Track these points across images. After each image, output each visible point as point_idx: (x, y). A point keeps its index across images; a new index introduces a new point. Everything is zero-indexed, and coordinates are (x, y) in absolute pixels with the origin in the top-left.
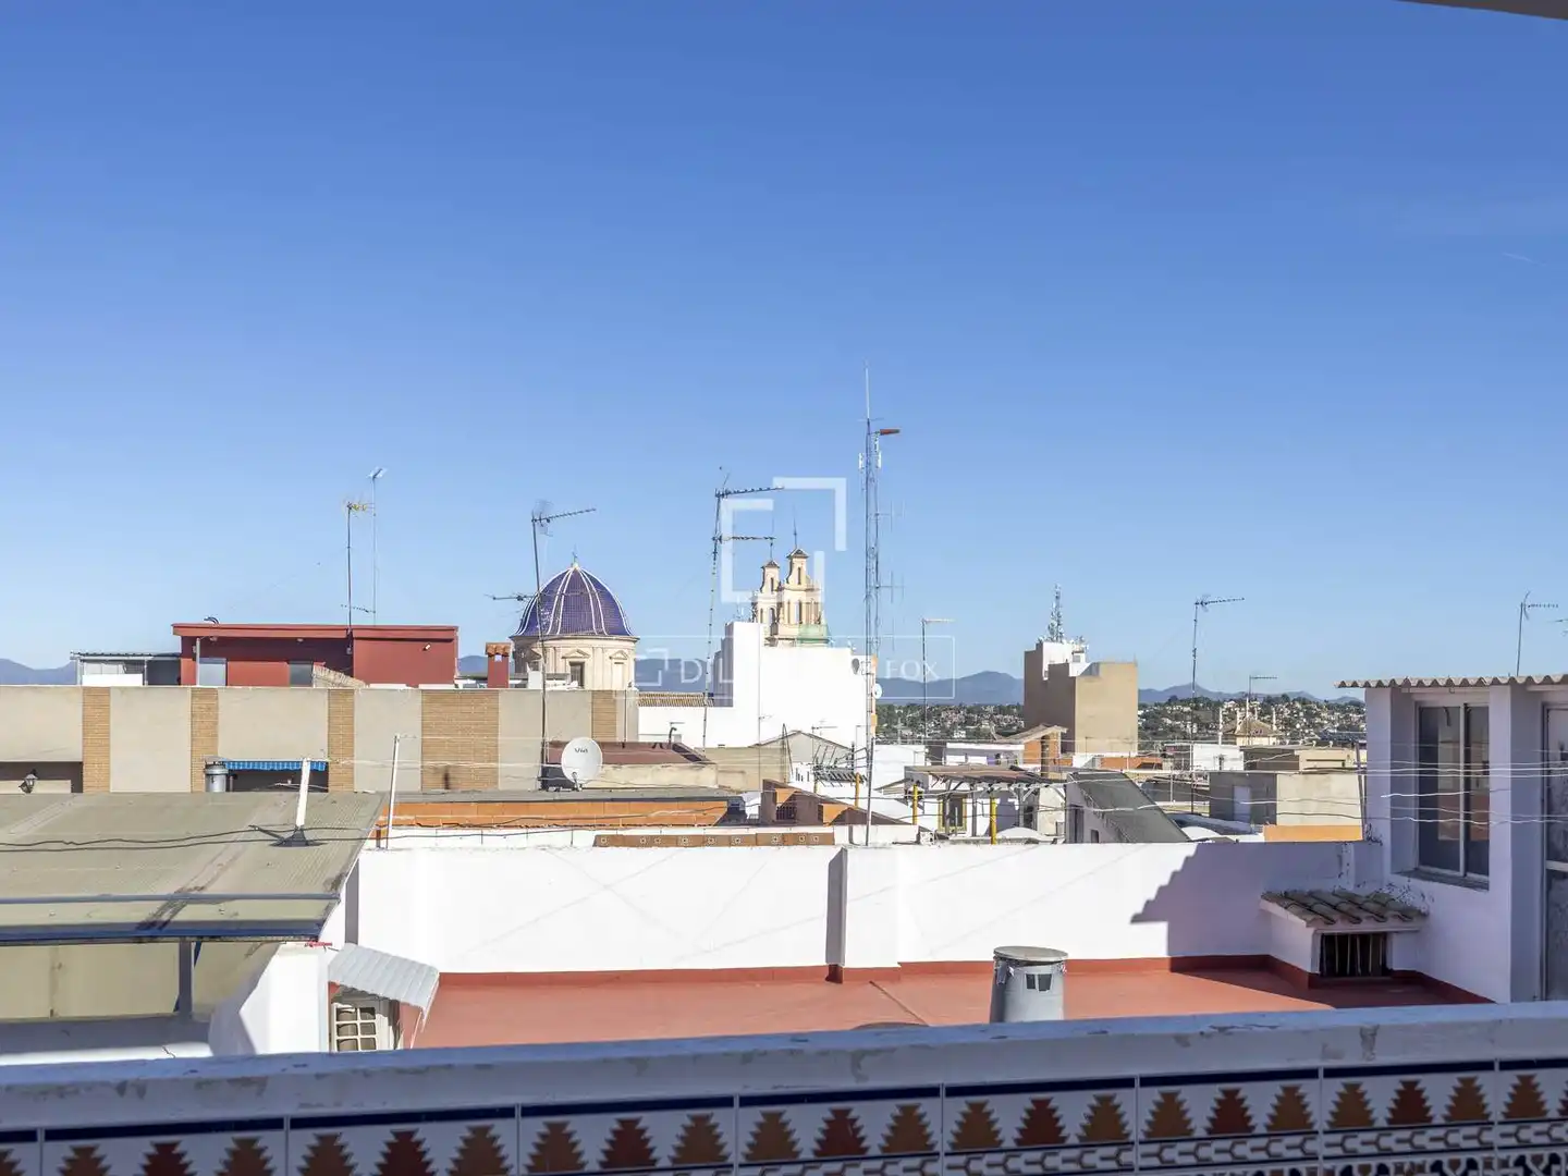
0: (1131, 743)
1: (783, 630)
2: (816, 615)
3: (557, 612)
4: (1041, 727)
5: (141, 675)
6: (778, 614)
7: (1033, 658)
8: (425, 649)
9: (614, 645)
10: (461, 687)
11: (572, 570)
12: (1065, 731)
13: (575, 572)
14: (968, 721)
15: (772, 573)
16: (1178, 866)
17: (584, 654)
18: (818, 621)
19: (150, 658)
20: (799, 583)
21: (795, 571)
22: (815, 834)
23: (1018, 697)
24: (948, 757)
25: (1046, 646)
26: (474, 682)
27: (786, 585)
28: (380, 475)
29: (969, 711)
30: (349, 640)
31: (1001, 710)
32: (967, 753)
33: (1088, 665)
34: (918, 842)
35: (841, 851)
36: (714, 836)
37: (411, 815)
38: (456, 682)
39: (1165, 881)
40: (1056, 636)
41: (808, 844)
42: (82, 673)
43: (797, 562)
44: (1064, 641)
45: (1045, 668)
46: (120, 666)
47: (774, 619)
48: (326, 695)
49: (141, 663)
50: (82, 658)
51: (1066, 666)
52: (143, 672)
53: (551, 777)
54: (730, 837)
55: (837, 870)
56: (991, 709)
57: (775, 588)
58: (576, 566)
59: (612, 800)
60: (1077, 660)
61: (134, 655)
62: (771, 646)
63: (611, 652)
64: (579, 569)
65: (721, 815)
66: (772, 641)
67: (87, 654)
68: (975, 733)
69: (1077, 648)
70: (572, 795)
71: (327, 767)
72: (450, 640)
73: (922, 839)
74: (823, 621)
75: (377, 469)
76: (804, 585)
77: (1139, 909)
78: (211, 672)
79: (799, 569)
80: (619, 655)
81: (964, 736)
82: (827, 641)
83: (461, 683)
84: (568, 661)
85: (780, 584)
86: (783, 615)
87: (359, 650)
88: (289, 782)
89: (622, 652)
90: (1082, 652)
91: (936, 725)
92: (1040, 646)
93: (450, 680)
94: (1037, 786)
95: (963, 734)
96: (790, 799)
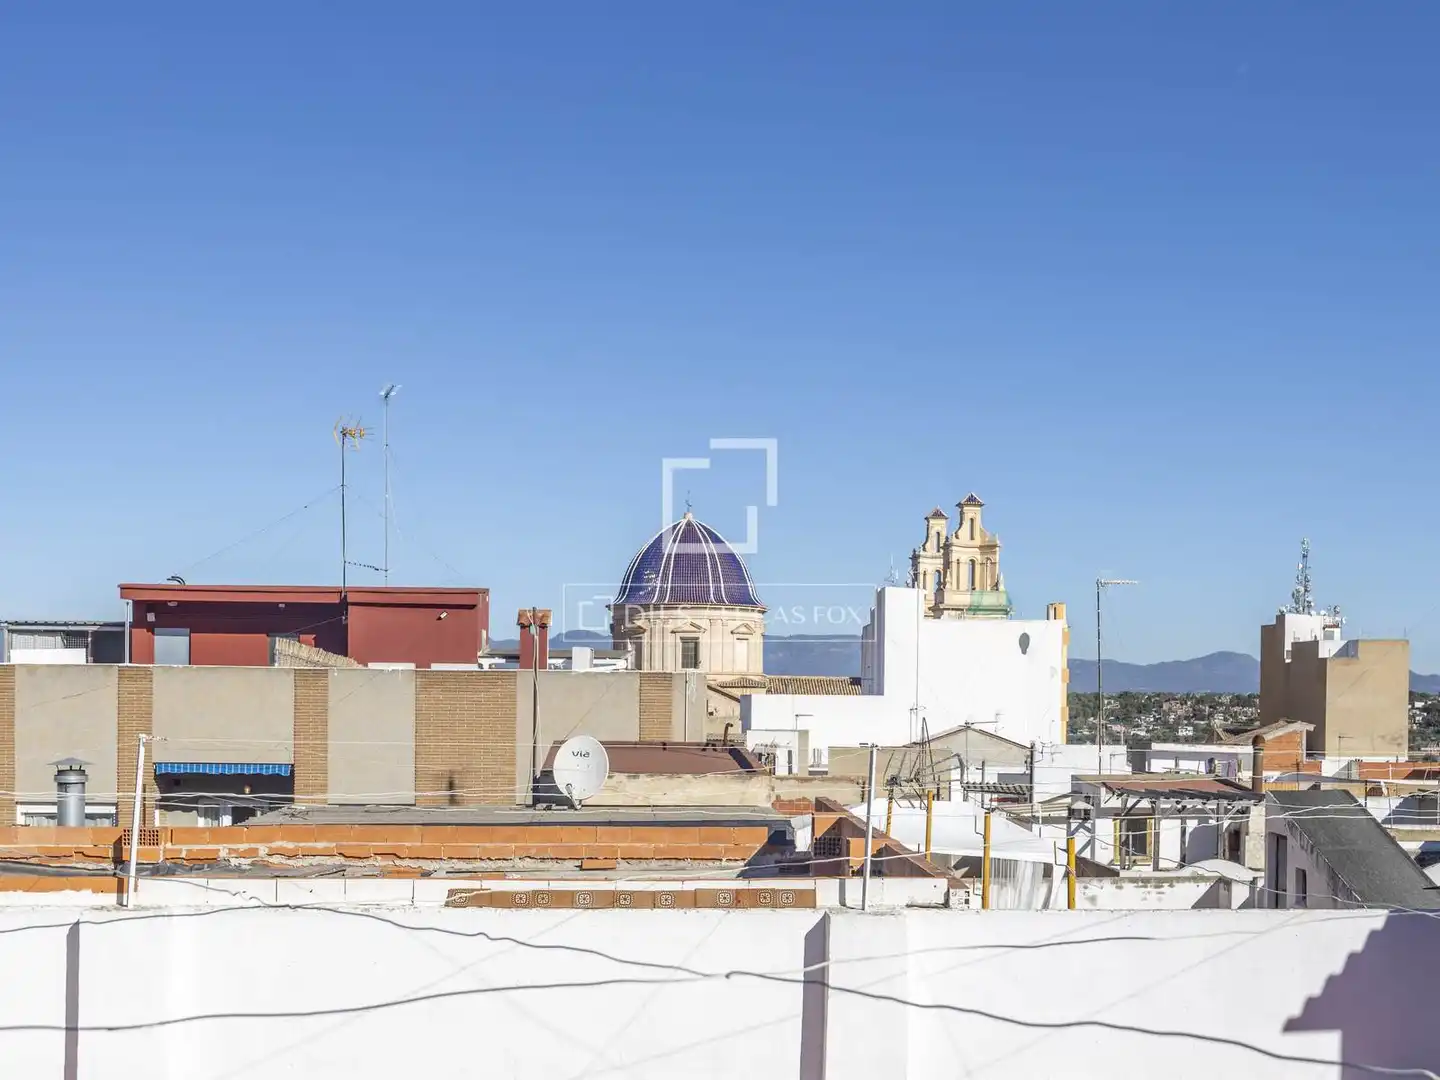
0: (1399, 745)
1: (951, 598)
2: (992, 577)
3: (665, 575)
4: (1281, 722)
5: (85, 650)
6: (944, 578)
7: (1272, 634)
8: (440, 619)
9: (738, 616)
10: (486, 668)
11: (684, 522)
12: (1311, 727)
13: (689, 524)
14: (1197, 715)
15: (938, 525)
16: (1358, 946)
17: (699, 627)
18: (996, 586)
19: (95, 628)
20: (972, 538)
21: (966, 525)
22: (786, 891)
23: (1252, 685)
24: (1153, 761)
25: (1289, 618)
26: (503, 661)
27: (954, 541)
28: (393, 394)
29: (1200, 701)
30: (344, 605)
31: (1239, 701)
32: (1177, 757)
33: (1344, 643)
34: (946, 905)
35: (824, 917)
36: (631, 893)
37: (329, 840)
38: (481, 661)
39: (1337, 966)
40: (1302, 606)
41: (774, 906)
42: (11, 646)
43: (970, 512)
44: (1313, 612)
45: (1288, 647)
46: (59, 638)
47: (939, 583)
48: (292, 676)
49: (84, 634)
50: (11, 627)
51: (1315, 643)
52: (87, 647)
53: (545, 792)
54: (654, 893)
55: (817, 944)
56: (1226, 700)
57: (941, 545)
58: (690, 516)
59: (610, 823)
60: (1329, 637)
61: (75, 624)
62: (934, 617)
63: (732, 625)
64: (694, 521)
65: (759, 846)
66: (936, 611)
67: (17, 623)
68: (1204, 730)
69: (1329, 621)
70: (565, 814)
71: (292, 772)
72: (472, 607)
73: (953, 900)
74: (1002, 587)
75: (389, 386)
76: (978, 541)
77: (1296, 1010)
78: (172, 644)
79: (972, 520)
80: (744, 630)
81: (1191, 734)
82: (1006, 612)
83: (486, 663)
84: (679, 635)
85: (947, 538)
86: (952, 580)
87: (356, 620)
88: (247, 790)
89: (746, 626)
90: (1337, 626)
91: (1156, 720)
92: (1281, 618)
93: (471, 658)
94: (1244, 803)
95: (1188, 732)
96: (833, 828)
